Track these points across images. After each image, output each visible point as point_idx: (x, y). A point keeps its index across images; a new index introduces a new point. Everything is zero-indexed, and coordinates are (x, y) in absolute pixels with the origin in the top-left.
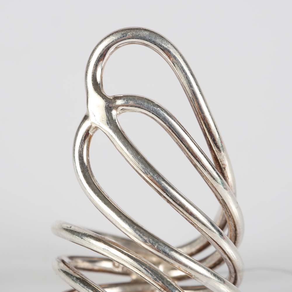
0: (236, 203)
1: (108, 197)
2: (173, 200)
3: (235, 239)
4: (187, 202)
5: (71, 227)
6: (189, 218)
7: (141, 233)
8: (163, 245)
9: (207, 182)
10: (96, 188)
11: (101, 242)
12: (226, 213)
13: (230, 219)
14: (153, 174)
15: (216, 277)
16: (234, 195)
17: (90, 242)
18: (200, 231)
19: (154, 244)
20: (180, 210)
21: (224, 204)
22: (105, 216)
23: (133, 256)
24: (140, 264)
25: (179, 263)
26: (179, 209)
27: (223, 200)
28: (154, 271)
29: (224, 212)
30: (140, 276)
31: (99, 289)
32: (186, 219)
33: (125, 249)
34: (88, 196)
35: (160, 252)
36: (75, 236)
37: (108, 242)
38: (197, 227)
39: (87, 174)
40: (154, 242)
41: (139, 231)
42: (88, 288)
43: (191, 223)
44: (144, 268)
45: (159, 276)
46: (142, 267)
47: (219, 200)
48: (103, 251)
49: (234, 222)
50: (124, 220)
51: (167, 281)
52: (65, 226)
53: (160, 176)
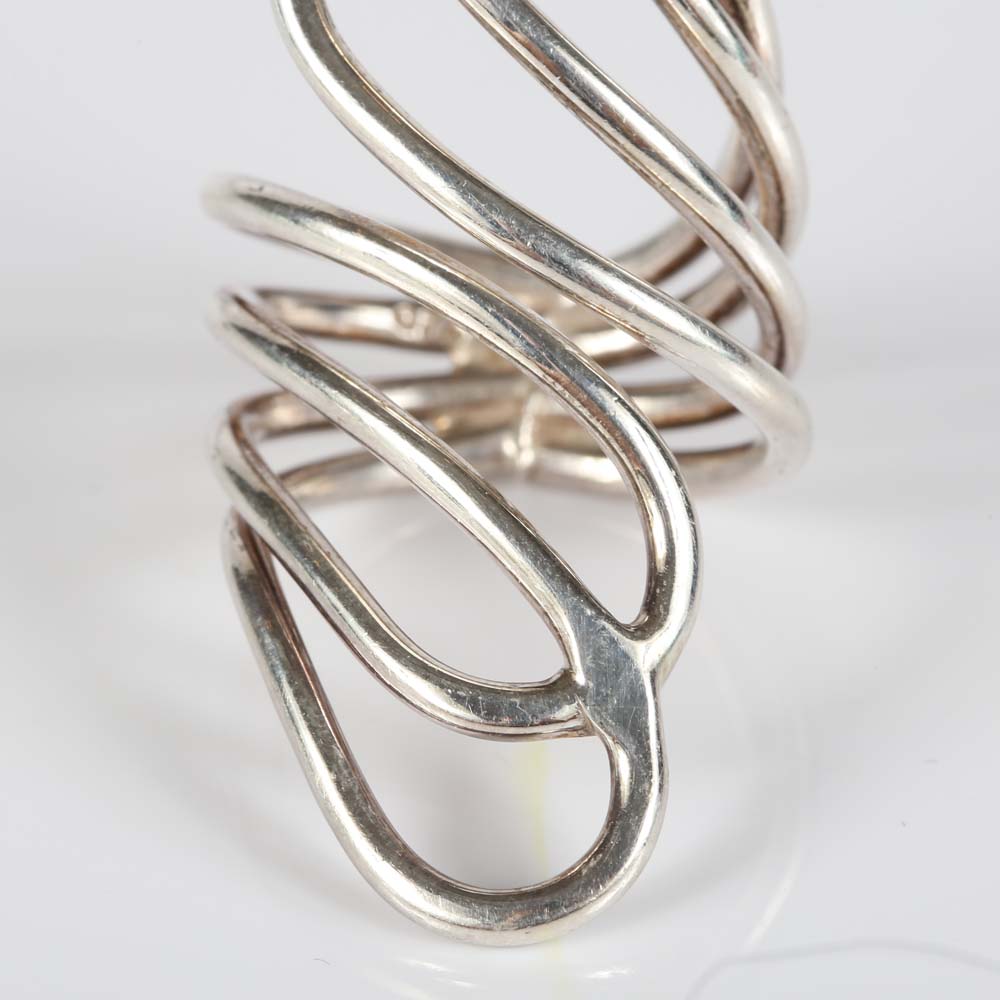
0: (783, 113)
1: (379, 91)
2: (584, 100)
3: (778, 226)
4: (629, 104)
5: (261, 189)
6: (634, 158)
7: (482, 202)
8: (551, 239)
9: (691, 45)
10: (338, 63)
11: (356, 231)
12: (750, 145)
13: (764, 164)
14: (522, 18)
15: (718, 342)
16: (775, 90)
17: (322, 235)
18: (669, 197)
19: (524, 235)
20: (605, 132)
21: (744, 116)
22: (369, 149)
23: (458, 275)
24: (478, 298)
25: (601, 295)
26: (601, 128)
27: (740, 102)
28: (524, 322)
29: (745, 141)
30: (478, 337)
31: (351, 379)
32: (626, 159)
33: (431, 254)
34: (314, 88)
35: (543, 262)
36: (273, 216)
37: (380, 233)
38: (659, 184)
39: (311, 19)
40: (522, 231)
41: (477, 195)
42: (316, 377)
43: (640, 172)
44: (492, 313)
45: (540, 335)
46: (486, 309)
47: (728, 103)
48: (364, 261)
49: (775, 174)
50: (427, 161)
51: (566, 351)
52: (243, 187)
53: (543, 23)
